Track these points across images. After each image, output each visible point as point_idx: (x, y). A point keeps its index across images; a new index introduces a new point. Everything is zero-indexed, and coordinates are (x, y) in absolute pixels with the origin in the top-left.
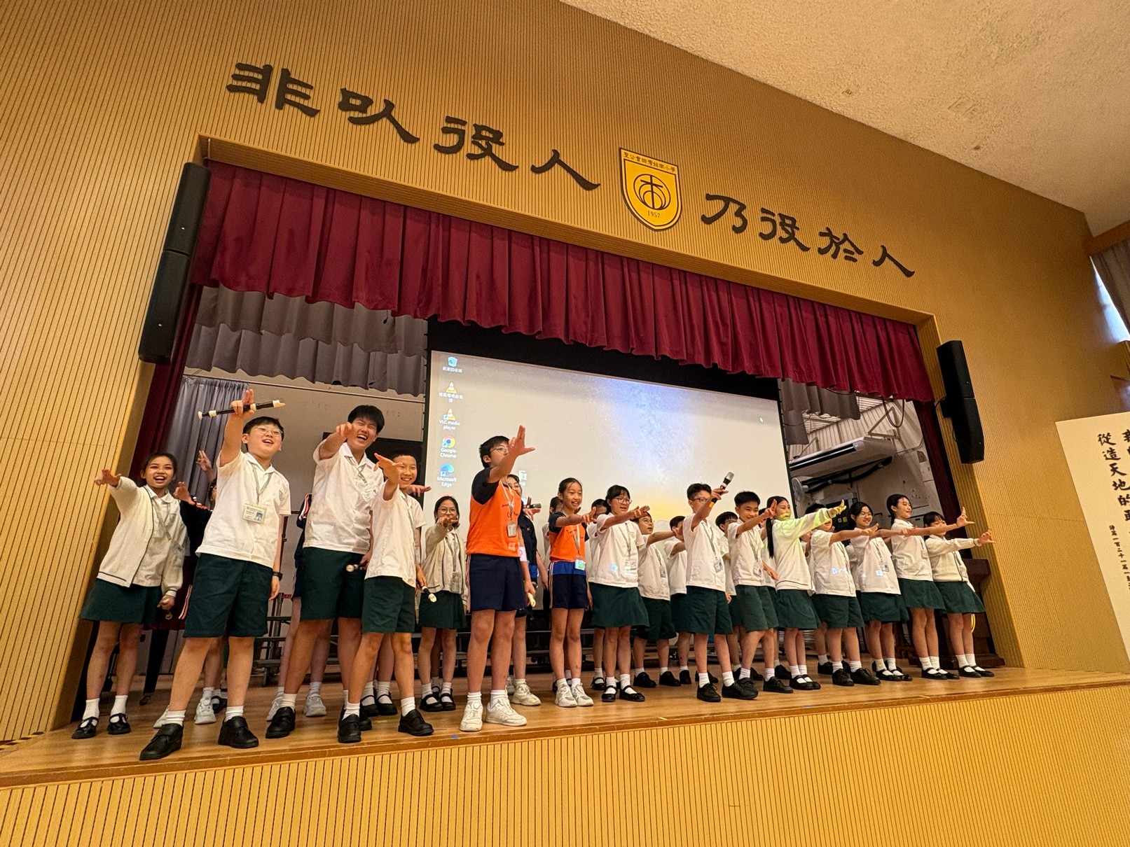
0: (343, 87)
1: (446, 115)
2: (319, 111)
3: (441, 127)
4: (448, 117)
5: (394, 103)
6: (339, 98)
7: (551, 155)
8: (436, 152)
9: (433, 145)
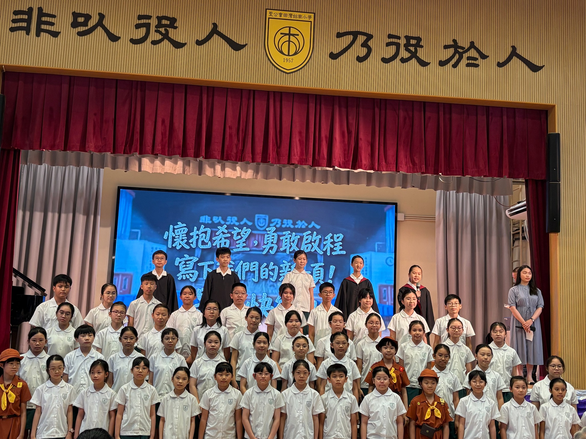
0: (73, 11)
1: (138, 14)
2: (60, 32)
3: (135, 24)
4: (139, 15)
5: (105, 14)
6: (71, 20)
7: (211, 27)
8: (131, 44)
9: (129, 39)
